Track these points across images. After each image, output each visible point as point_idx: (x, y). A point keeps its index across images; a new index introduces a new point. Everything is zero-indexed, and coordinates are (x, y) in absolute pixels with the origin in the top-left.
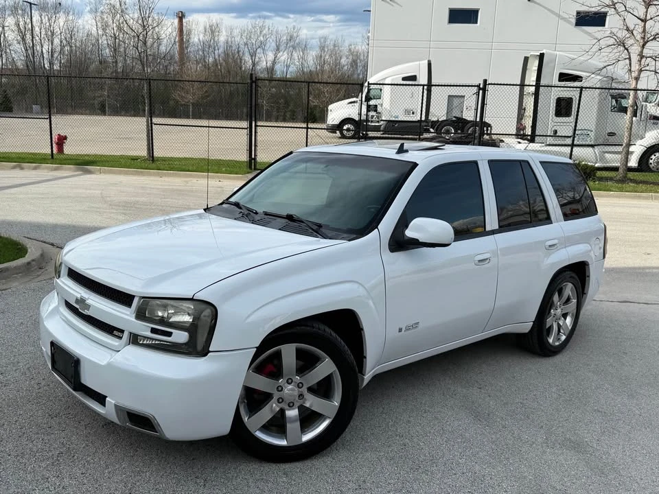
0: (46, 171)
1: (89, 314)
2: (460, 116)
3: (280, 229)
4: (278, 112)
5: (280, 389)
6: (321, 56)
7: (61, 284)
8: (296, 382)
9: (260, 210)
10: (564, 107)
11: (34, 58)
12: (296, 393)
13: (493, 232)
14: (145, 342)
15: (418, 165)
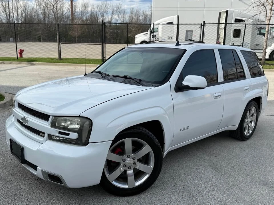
0: (15, 64)
1: (28, 125)
2: (191, 39)
3: (121, 83)
4: (113, 40)
5: (124, 160)
6: (131, 16)
7: (15, 111)
8: (131, 157)
9: (111, 74)
10: (237, 33)
11: (10, 19)
12: (132, 162)
13: (221, 83)
14: (56, 139)
15: (187, 50)
